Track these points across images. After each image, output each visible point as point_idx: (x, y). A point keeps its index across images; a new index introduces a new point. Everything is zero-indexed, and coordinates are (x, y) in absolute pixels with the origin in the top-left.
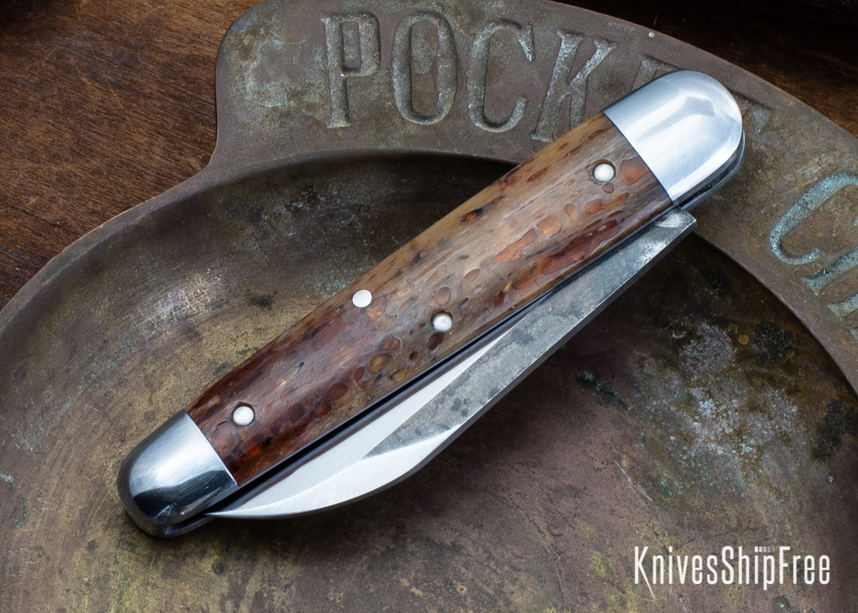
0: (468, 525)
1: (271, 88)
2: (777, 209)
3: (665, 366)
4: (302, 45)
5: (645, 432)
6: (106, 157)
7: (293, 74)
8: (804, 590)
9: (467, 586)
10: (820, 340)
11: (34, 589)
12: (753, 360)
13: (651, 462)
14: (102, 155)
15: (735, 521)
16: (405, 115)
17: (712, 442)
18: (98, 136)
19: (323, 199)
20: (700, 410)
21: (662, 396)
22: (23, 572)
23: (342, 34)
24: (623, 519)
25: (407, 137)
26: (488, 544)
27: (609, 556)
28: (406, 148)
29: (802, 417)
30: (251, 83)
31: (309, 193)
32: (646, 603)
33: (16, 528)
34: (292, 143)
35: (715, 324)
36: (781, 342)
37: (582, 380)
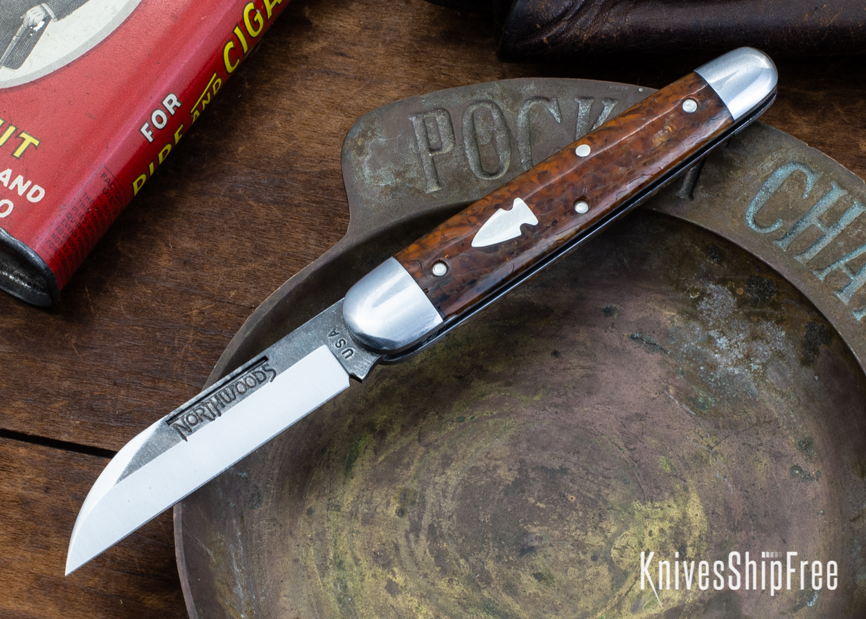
1: (382, 172)
2: (748, 197)
3: (689, 319)
4: (399, 139)
5: (682, 367)
7: (395, 160)
9: (576, 496)
10: (792, 282)
11: (274, 548)
12: (749, 304)
13: (690, 387)
15: (755, 418)
16: (478, 175)
17: (730, 366)
20: (718, 345)
21: (690, 340)
22: (265, 537)
23: (425, 126)
24: (678, 430)
25: (482, 190)
26: (585, 464)
27: (671, 458)
29: (789, 338)
30: (367, 171)
32: (702, 486)
33: (255, 508)
34: (403, 208)
35: (718, 283)
36: (766, 289)
37: (632, 337)
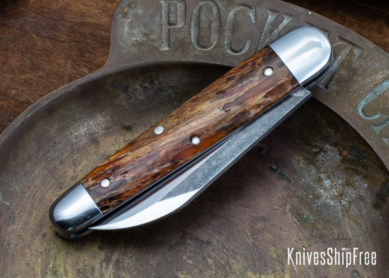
0: (215, 232)
1: (135, 31)
2: (362, 94)
3: (309, 164)
4: (151, 13)
5: (298, 193)
6: (45, 70)
7: (145, 26)
8: (366, 268)
9: (213, 260)
10: (378, 155)
11: (17, 254)
12: (349, 162)
13: (300, 207)
14: (44, 70)
15: (337, 235)
16: (195, 45)
17: (329, 199)
18: (42, 61)
19: (157, 82)
20: (324, 184)
21: (307, 177)
22: (12, 246)
23: (169, 8)
24: (286, 232)
25: (196, 56)
26: (223, 241)
27: (278, 249)
28: (195, 61)
29: (369, 189)
30: (126, 29)
31: (151, 79)
33: (10, 226)
34: (143, 56)
35: (332, 145)
36: (361, 155)
37: (271, 168)
